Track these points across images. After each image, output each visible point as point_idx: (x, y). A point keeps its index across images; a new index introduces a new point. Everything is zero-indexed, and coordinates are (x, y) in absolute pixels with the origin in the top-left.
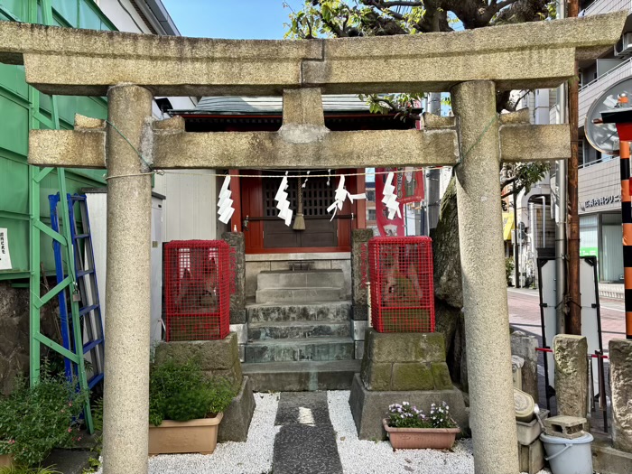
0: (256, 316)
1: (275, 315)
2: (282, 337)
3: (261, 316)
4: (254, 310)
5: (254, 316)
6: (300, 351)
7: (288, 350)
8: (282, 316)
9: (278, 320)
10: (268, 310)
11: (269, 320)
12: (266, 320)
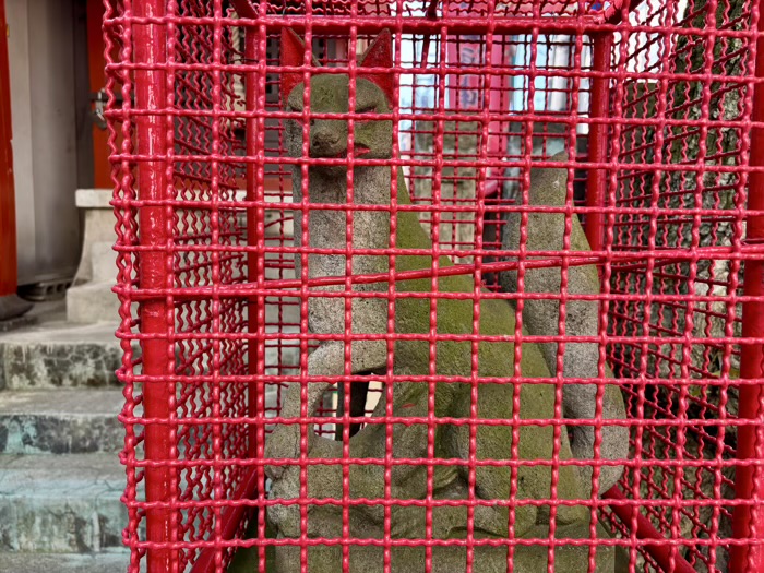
0: (26, 371)
1: (86, 370)
2: (77, 449)
3: (41, 370)
4: (18, 352)
5: (17, 369)
6: (103, 520)
7: (59, 517)
8: (106, 372)
9: (95, 383)
10: (61, 352)
11: (67, 382)
12: (58, 382)
